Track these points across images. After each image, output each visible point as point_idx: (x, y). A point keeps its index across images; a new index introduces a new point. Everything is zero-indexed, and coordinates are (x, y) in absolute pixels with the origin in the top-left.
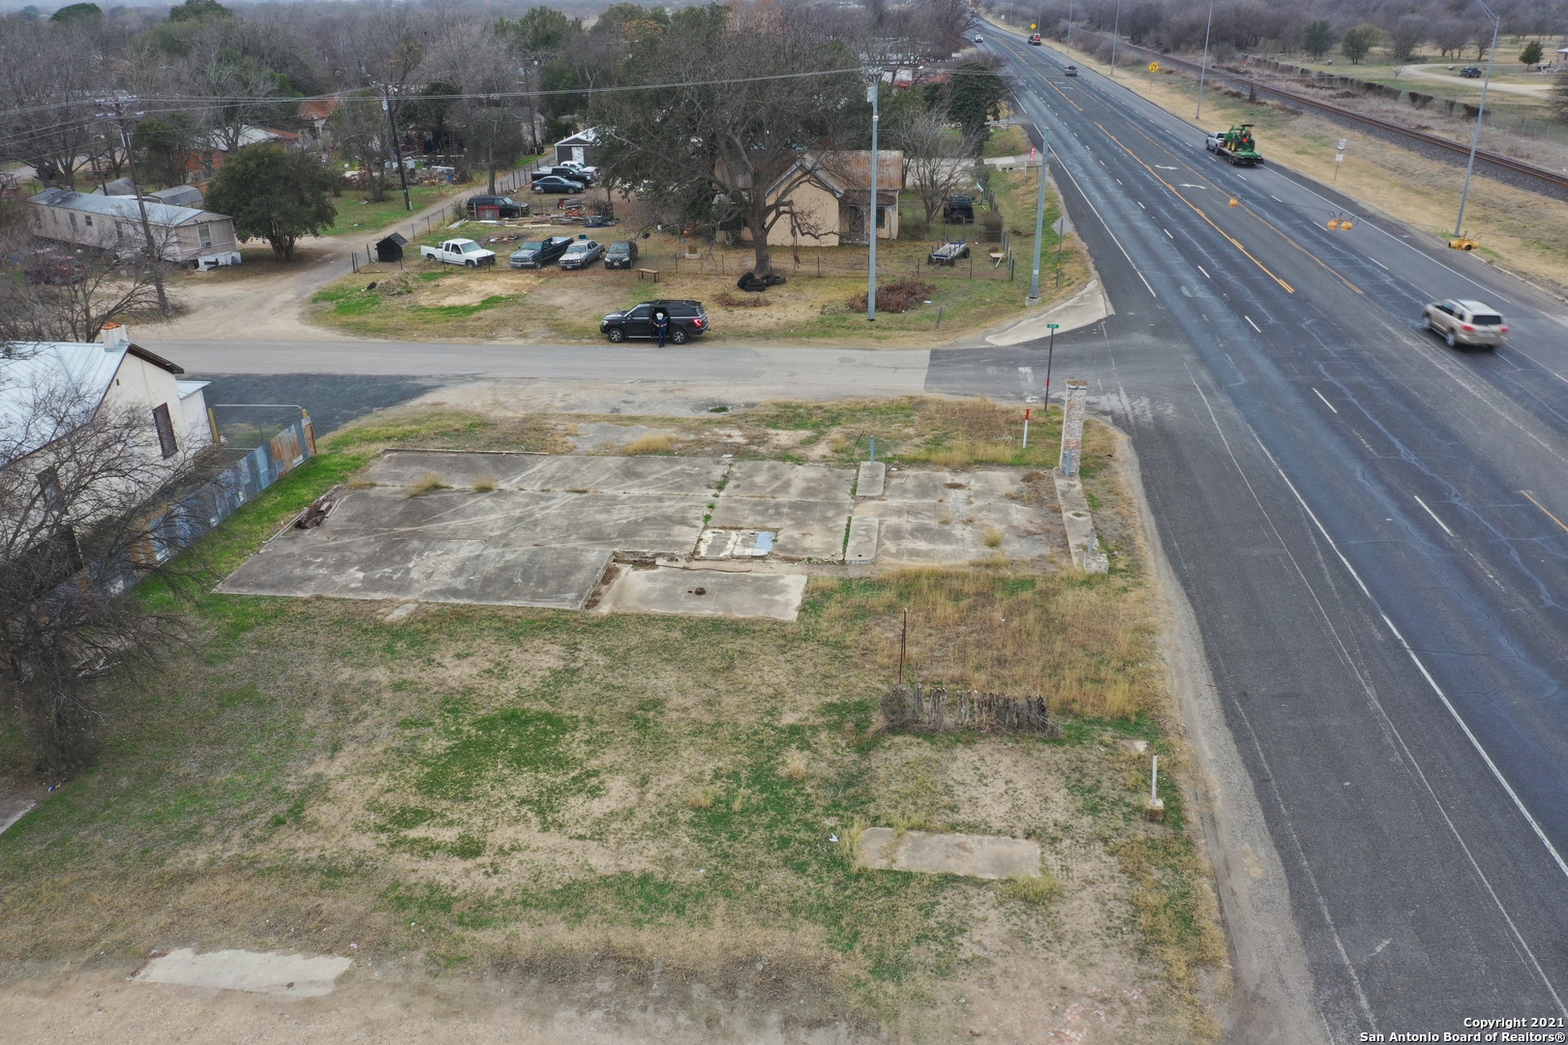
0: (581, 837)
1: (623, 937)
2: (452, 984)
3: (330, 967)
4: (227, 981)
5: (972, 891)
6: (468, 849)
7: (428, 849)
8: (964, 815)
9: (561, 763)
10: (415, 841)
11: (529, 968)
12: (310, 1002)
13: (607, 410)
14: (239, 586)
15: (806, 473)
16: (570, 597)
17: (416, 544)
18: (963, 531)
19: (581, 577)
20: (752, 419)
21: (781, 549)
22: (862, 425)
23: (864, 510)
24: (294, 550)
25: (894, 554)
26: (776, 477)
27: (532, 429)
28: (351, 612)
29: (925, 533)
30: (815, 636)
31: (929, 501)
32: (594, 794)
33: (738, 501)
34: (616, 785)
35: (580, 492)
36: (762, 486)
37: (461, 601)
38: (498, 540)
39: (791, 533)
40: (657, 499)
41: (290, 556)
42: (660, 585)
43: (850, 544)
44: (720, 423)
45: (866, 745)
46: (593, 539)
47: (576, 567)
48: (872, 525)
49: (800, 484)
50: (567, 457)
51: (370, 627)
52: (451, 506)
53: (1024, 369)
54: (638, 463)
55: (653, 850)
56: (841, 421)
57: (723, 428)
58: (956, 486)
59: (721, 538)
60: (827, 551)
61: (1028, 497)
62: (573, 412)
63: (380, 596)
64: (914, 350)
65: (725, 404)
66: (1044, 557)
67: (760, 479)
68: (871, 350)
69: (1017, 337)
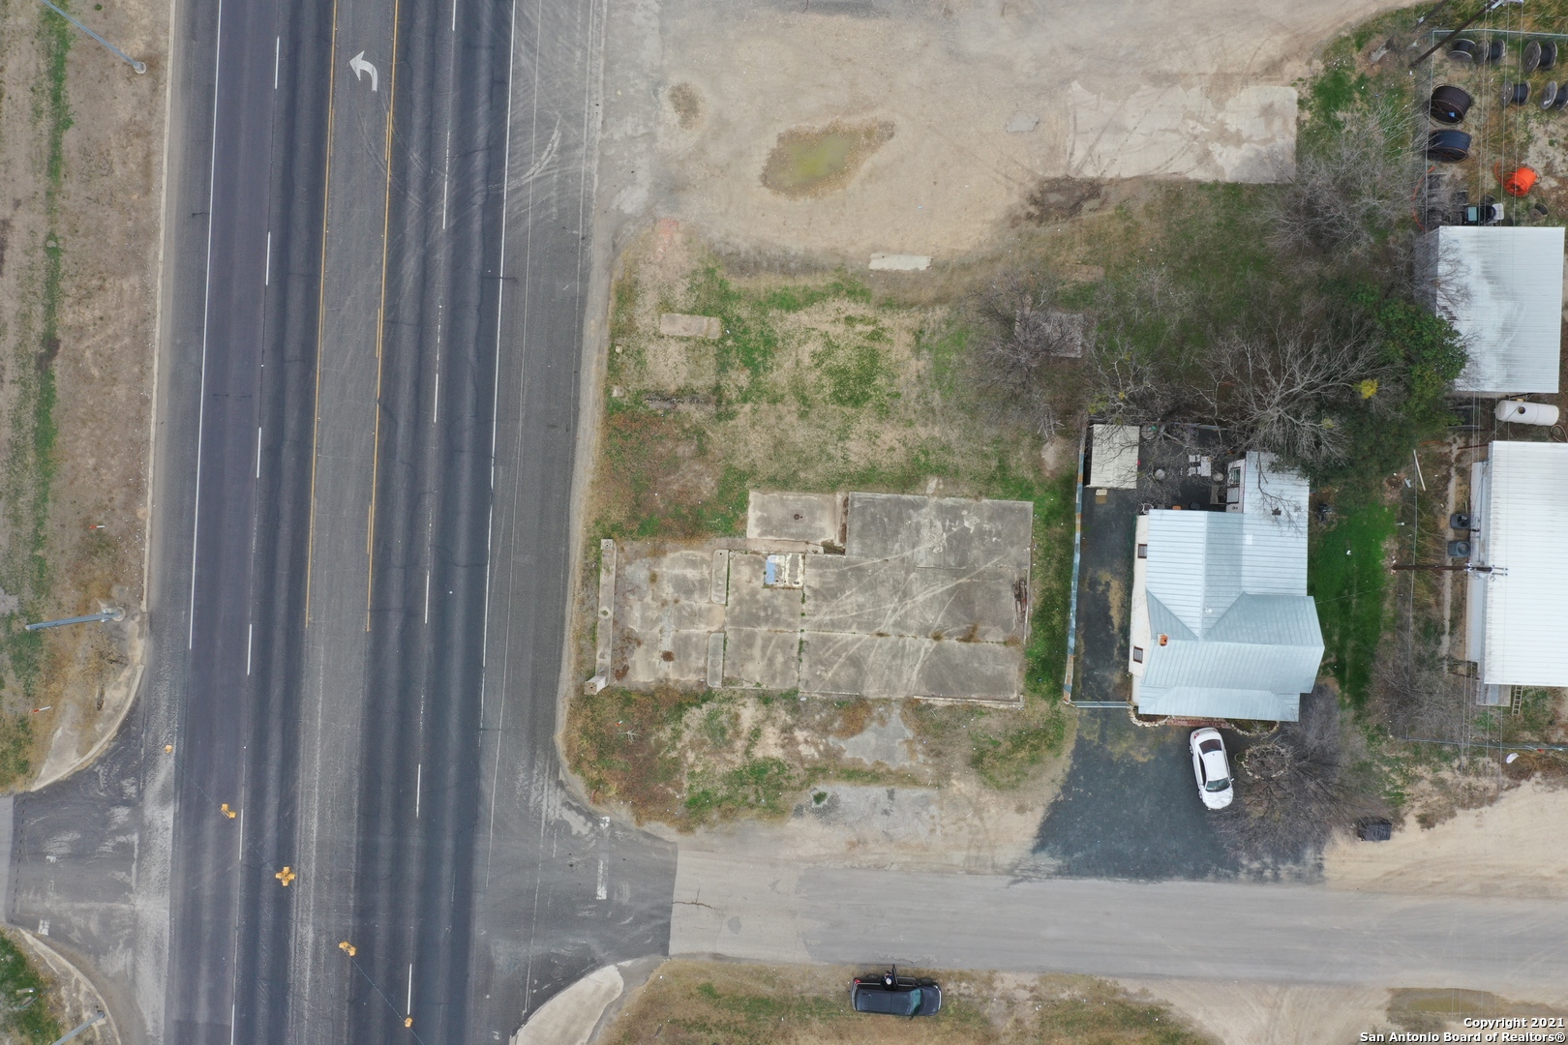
0: (813, 329)
1: (789, 283)
2: (837, 261)
3: (875, 264)
4: (903, 258)
5: (684, 308)
6: (850, 320)
7: (863, 320)
8: (684, 345)
9: (830, 372)
10: (869, 324)
11: (816, 269)
12: (875, 251)
13: (897, 796)
14: (1023, 510)
15: (754, 671)
16: (857, 505)
17: (952, 561)
18: (668, 591)
19: (855, 526)
20: (796, 783)
21: (761, 564)
22: (722, 769)
23: (720, 616)
24: (1013, 551)
25: (703, 561)
26: (771, 661)
27: (939, 754)
28: (955, 484)
29: (685, 588)
30: (742, 477)
31: (684, 632)
32: (814, 355)
33: (789, 625)
34: (807, 361)
35: (881, 635)
36: (778, 646)
37: (906, 497)
38: (909, 566)
39: (758, 584)
40: (834, 625)
41: (1012, 544)
42: (817, 524)
43: (725, 569)
44: (816, 772)
45: (717, 389)
46: (859, 571)
47: (861, 536)
48: (716, 596)
49: (757, 652)
50: (902, 695)
51: (941, 471)
52: (949, 612)
53: (602, 894)
54: (854, 684)
55: (788, 326)
56: (737, 778)
57: (813, 760)
58: (667, 656)
59: (793, 576)
60: (737, 562)
61: (627, 642)
62: (920, 792)
63: (949, 501)
64: (681, 956)
65: (817, 812)
66: (629, 563)
67: (780, 659)
68: (716, 956)
69: (598, 987)
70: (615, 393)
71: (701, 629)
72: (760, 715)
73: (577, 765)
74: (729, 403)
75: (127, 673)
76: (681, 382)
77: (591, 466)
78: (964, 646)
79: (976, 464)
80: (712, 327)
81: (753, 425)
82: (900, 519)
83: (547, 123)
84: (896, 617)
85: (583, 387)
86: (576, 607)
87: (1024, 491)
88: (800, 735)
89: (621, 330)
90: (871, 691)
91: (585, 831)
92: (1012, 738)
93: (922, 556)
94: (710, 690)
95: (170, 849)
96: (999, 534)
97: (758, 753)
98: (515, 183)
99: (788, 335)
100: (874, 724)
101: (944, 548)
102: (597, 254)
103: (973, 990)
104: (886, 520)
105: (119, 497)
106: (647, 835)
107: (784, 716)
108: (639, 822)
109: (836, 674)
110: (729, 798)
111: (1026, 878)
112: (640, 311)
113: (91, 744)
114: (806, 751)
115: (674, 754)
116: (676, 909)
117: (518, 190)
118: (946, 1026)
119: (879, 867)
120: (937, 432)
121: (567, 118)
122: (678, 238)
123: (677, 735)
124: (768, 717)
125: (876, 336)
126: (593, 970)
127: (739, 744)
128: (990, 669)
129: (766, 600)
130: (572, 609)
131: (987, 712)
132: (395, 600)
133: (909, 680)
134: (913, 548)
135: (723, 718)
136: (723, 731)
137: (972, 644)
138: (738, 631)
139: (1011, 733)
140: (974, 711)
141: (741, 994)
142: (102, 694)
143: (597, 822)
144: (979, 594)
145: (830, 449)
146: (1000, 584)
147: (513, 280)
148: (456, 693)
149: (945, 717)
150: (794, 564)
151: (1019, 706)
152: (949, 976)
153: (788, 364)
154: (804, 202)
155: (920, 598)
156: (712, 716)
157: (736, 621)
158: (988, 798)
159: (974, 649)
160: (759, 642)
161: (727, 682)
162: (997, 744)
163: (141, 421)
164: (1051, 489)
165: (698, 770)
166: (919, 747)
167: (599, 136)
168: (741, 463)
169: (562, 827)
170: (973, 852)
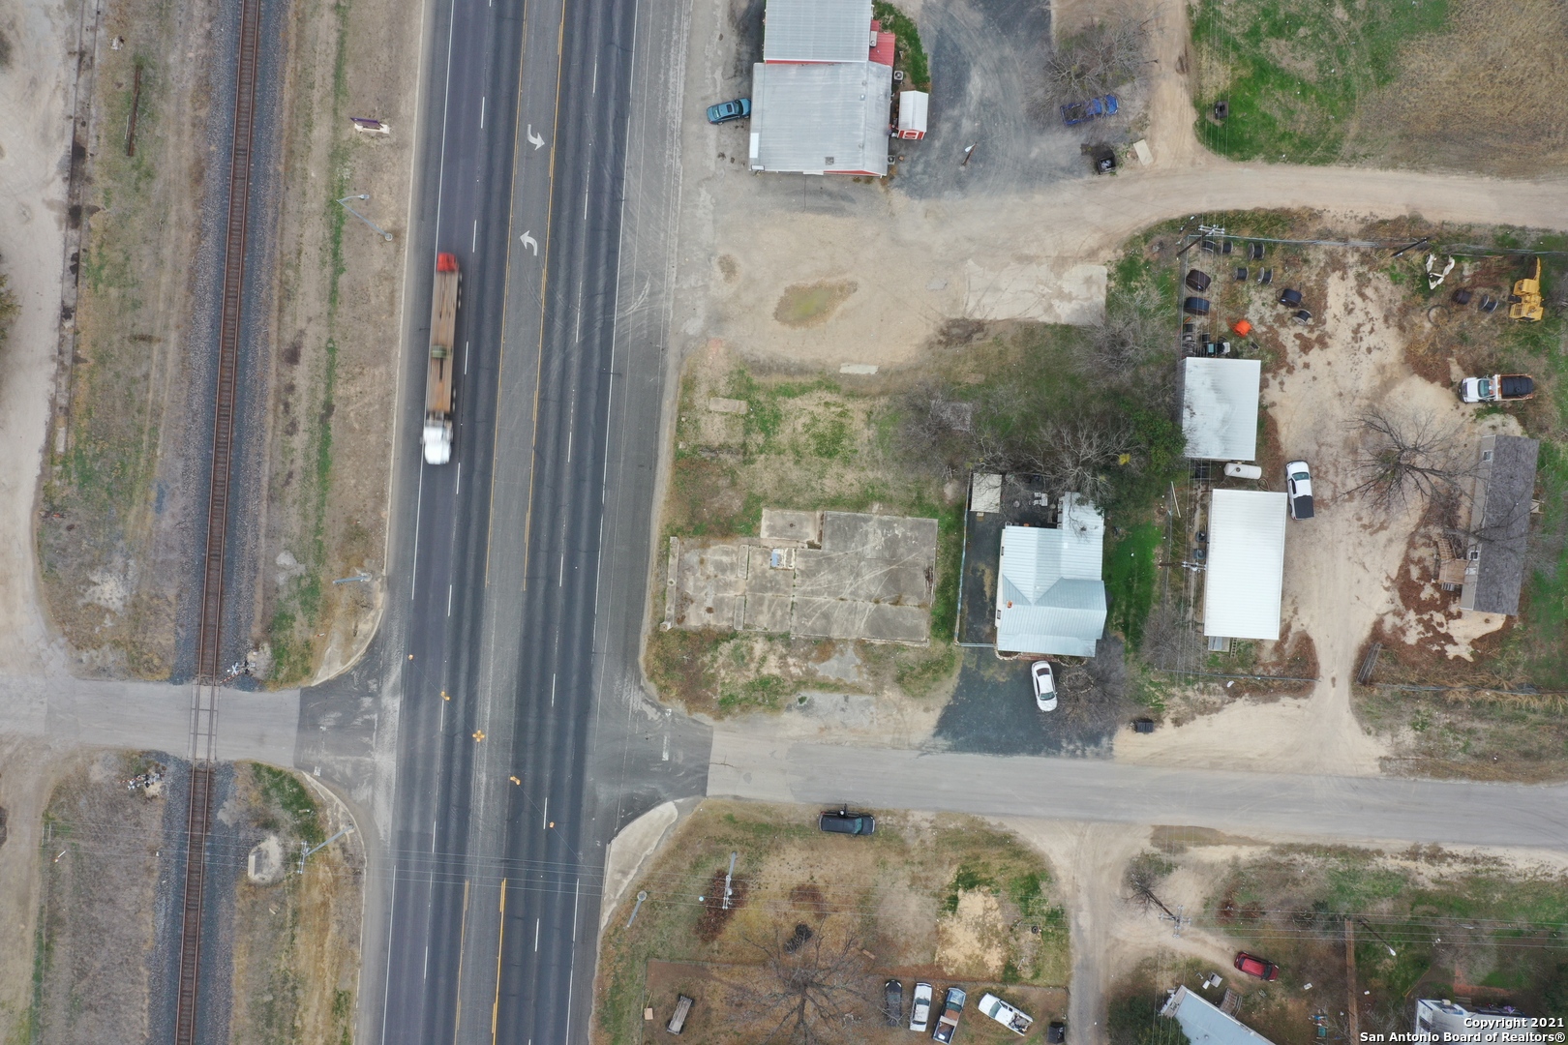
0: (804, 409)
1: (790, 380)
2: (820, 367)
3: (844, 370)
4: (861, 366)
5: (724, 395)
6: (827, 404)
7: (835, 404)
8: (724, 417)
9: (814, 436)
10: (839, 407)
11: (807, 372)
12: (844, 362)
13: (850, 700)
14: (931, 524)
15: (763, 621)
16: (829, 519)
17: (887, 555)
18: (711, 570)
19: (828, 532)
20: (788, 690)
21: (769, 554)
22: (742, 681)
23: (742, 586)
24: (925, 550)
25: (733, 552)
26: (774, 614)
27: (876, 674)
28: (890, 507)
29: (722, 568)
30: (758, 500)
31: (720, 595)
32: (804, 425)
33: (785, 592)
34: (800, 429)
35: (842, 599)
36: (778, 605)
37: (859, 514)
38: (861, 557)
39: (766, 566)
40: (813, 593)
41: (924, 545)
42: (804, 530)
43: (747, 557)
44: (801, 684)
45: (744, 445)
46: (829, 560)
47: (831, 538)
48: (741, 574)
49: (765, 608)
50: (854, 637)
51: (881, 499)
52: (884, 586)
53: (666, 757)
54: (825, 630)
55: (788, 407)
56: (751, 687)
57: (799, 677)
58: (710, 610)
59: (789, 562)
60: (754, 553)
61: (684, 601)
62: (864, 698)
63: (886, 518)
64: (714, 796)
65: (801, 708)
66: (687, 552)
67: (779, 613)
68: (736, 797)
69: (662, 816)
70: (680, 447)
71: (731, 594)
72: (766, 648)
73: (652, 677)
74: (751, 454)
75: (372, 613)
76: (722, 440)
77: (665, 491)
78: (894, 608)
79: (903, 495)
80: (741, 406)
81: (766, 468)
82: (856, 528)
83: (642, 278)
84: (852, 589)
85: (661, 442)
86: (653, 578)
87: (932, 512)
88: (791, 661)
89: (684, 408)
90: (836, 634)
91: (656, 718)
92: (922, 665)
93: (868, 551)
94: (735, 631)
95: (397, 724)
96: (916, 539)
97: (765, 672)
98: (621, 315)
99: (789, 413)
100: (837, 655)
101: (882, 547)
102: (671, 360)
103: (895, 822)
104: (847, 528)
105: (370, 504)
106: (695, 721)
107: (781, 649)
108: (689, 713)
109: (814, 623)
110: (746, 699)
111: (929, 752)
112: (697, 395)
113: (350, 657)
114: (794, 670)
115: (712, 671)
116: (711, 767)
117: (623, 319)
118: (877, 843)
119: (838, 744)
120: (879, 475)
121: (654, 274)
122: (722, 351)
123: (714, 659)
124: (771, 649)
125: (843, 414)
126: (659, 804)
127: (753, 666)
128: (909, 622)
129: (771, 576)
130: (651, 579)
131: (907, 649)
132: (542, 572)
133: (859, 628)
134: (863, 546)
135: (743, 649)
136: (743, 657)
137: (898, 607)
138: (754, 596)
139: (921, 662)
140: (899, 648)
141: (751, 821)
142: (356, 627)
143: (663, 712)
144: (904, 575)
145: (813, 484)
146: (916, 569)
147: (619, 375)
148: (578, 630)
149: (881, 651)
150: (789, 554)
151: (927, 645)
152: (880, 812)
153: (789, 431)
154: (800, 330)
155: (867, 577)
156: (737, 648)
157: (752, 589)
158: (906, 702)
159: (900, 609)
160: (766, 602)
161: (746, 627)
162: (913, 669)
163: (385, 457)
164: (949, 512)
165: (727, 681)
166: (865, 670)
167: (674, 286)
168: (757, 491)
169: (642, 714)
170: (897, 736)
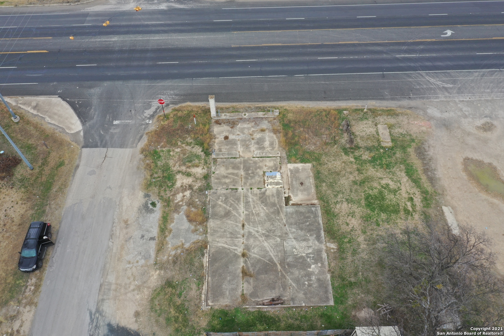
0: (400, 184)
2: (440, 192)
3: (445, 209)
4: (454, 222)
5: (392, 133)
6: (411, 199)
7: (413, 206)
8: (375, 133)
9: (381, 193)
10: (412, 208)
11: (432, 183)
12: (452, 208)
13: (152, 242)
14: (327, 299)
15: (221, 171)
16: (313, 209)
17: (290, 259)
18: (257, 136)
19: (302, 209)
20: (162, 193)
21: (276, 170)
22: (171, 163)
23: (247, 155)
24: (301, 295)
25: (273, 148)
26: (226, 177)
27: (175, 262)
28: (335, 258)
29: (260, 143)
30: (317, 159)
31: (239, 143)
32: (388, 185)
33: (245, 184)
34: (384, 182)
35: (243, 226)
36: (234, 179)
37: (323, 233)
38: (284, 237)
39: (265, 169)
40: (247, 203)
41: (305, 294)
42: (299, 193)
43: (271, 155)
44: (168, 202)
45: (358, 147)
46: (278, 212)
47: (297, 212)
48: (257, 153)
49: (230, 171)
50: (210, 239)
51: (341, 250)
52: (259, 260)
53: (116, 122)
54: (215, 215)
55: (398, 173)
56: (166, 168)
57: (173, 200)
58: (226, 138)
59: (271, 184)
60: (275, 160)
61: (232, 124)
62: (153, 254)
63: (324, 255)
64: (81, 153)
65: (146, 204)
66: (269, 122)
67: (227, 181)
68: (78, 167)
69: (72, 124)
70: (345, 112)
71: (240, 149)
72: (198, 175)
73: (175, 110)
74: (353, 153)
76: (357, 133)
77: (310, 106)
78: (239, 271)
79: (349, 269)
80: (388, 143)
81: (344, 162)
82: (309, 231)
83: (454, 82)
84: (254, 232)
85: (345, 102)
86: (247, 106)
87: (340, 299)
88: (188, 193)
89: (374, 112)
90: (212, 224)
91: (145, 115)
92: (183, 304)
93: (290, 243)
94: (211, 154)
96: (310, 285)
97: (178, 177)
98: (424, 75)
99: (394, 174)
100: (193, 227)
101: (297, 255)
102: (405, 103)
103: (27, 294)
104: (308, 223)
106: (141, 137)
107: (197, 186)
108: (147, 134)
109: (220, 206)
110: (157, 166)
111: (92, 321)
112: (385, 117)
114: (179, 196)
115: (179, 143)
116: (105, 150)
117: (422, 75)
118: (10, 279)
119: (111, 236)
120: (363, 246)
121: (459, 89)
122: (424, 129)
123: (188, 144)
124: (197, 179)
125: (407, 212)
126: (81, 121)
127: (183, 168)
128: (226, 287)
129: (257, 173)
130: (246, 104)
131: (199, 288)
133: (218, 242)
134: (294, 238)
135: (197, 161)
136: (190, 161)
137: (241, 275)
138: (240, 163)
139: (186, 304)
140: (200, 280)
141: (56, 178)
143: (149, 119)
144: (272, 277)
145: (340, 196)
146: (279, 289)
147: (383, 76)
148: (208, 70)
149: (197, 264)
150: (277, 184)
151: (204, 307)
152: (40, 279)
153: (379, 174)
154: (464, 175)
155: (266, 244)
156: (198, 157)
157: (245, 162)
158: (146, 293)
159: (238, 276)
160: (236, 171)
161: (215, 160)
162: (179, 296)
164: (344, 316)
165: (171, 153)
166: (179, 251)
167: (457, 100)
168: (324, 159)
169: (149, 106)
170: (113, 287)
